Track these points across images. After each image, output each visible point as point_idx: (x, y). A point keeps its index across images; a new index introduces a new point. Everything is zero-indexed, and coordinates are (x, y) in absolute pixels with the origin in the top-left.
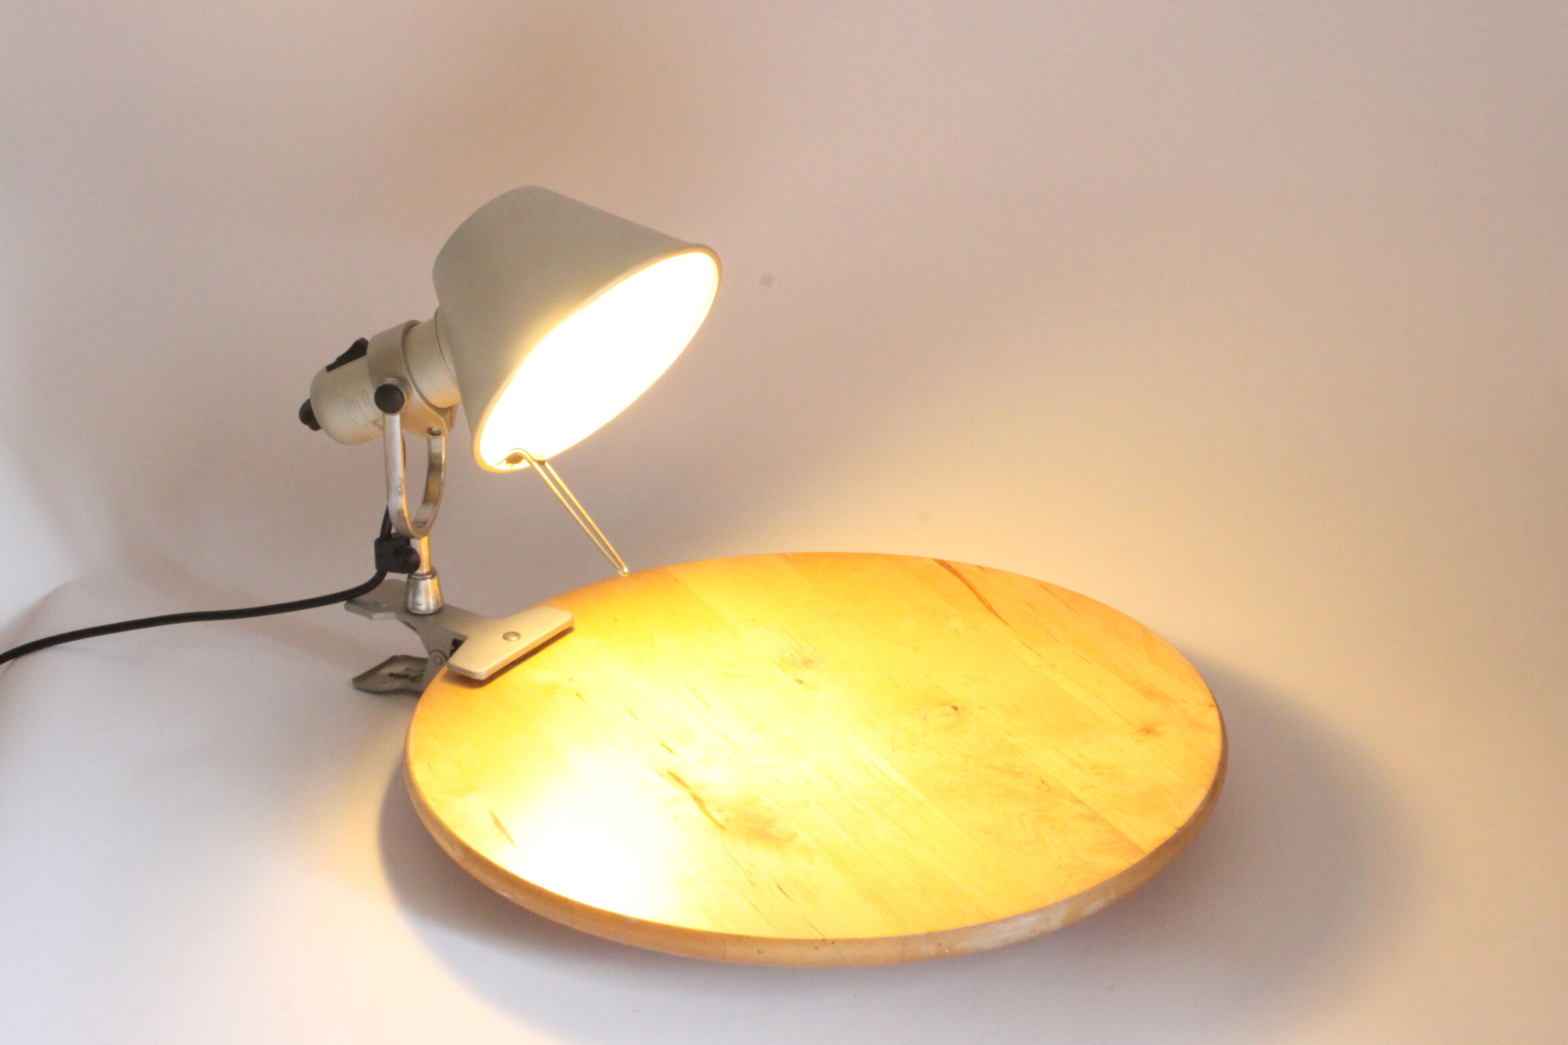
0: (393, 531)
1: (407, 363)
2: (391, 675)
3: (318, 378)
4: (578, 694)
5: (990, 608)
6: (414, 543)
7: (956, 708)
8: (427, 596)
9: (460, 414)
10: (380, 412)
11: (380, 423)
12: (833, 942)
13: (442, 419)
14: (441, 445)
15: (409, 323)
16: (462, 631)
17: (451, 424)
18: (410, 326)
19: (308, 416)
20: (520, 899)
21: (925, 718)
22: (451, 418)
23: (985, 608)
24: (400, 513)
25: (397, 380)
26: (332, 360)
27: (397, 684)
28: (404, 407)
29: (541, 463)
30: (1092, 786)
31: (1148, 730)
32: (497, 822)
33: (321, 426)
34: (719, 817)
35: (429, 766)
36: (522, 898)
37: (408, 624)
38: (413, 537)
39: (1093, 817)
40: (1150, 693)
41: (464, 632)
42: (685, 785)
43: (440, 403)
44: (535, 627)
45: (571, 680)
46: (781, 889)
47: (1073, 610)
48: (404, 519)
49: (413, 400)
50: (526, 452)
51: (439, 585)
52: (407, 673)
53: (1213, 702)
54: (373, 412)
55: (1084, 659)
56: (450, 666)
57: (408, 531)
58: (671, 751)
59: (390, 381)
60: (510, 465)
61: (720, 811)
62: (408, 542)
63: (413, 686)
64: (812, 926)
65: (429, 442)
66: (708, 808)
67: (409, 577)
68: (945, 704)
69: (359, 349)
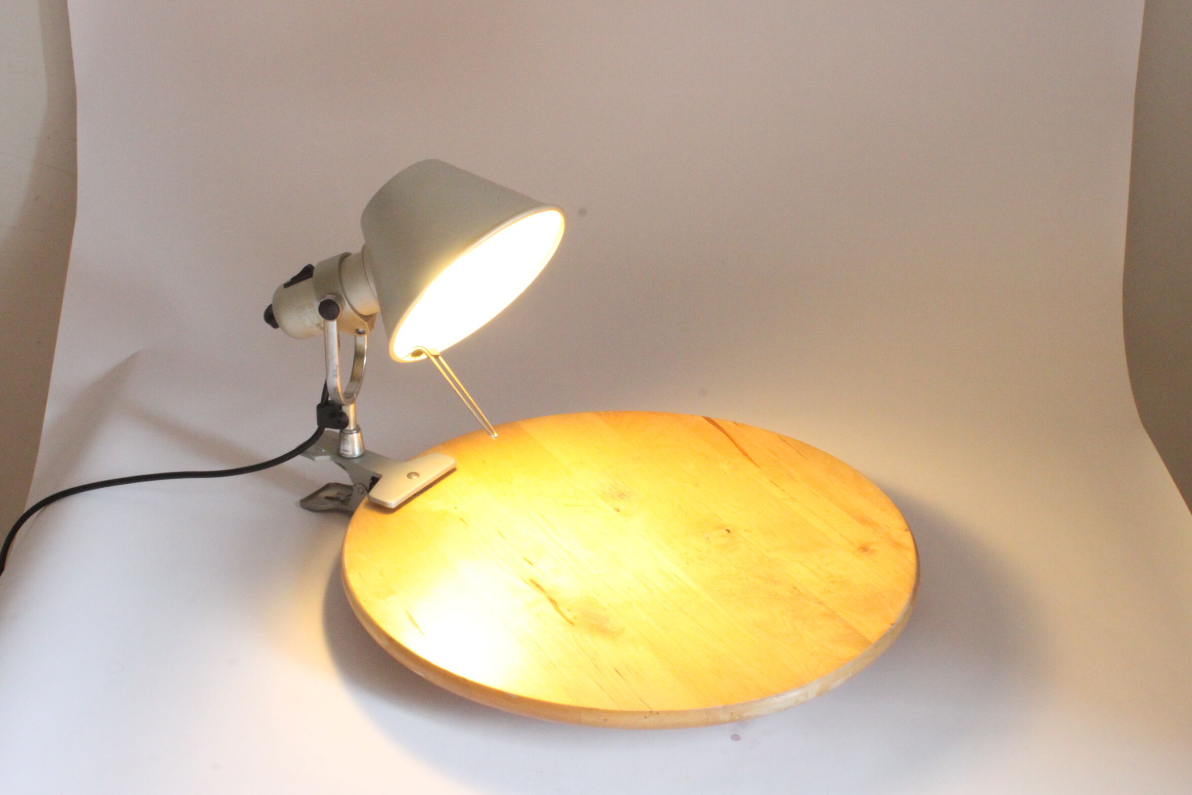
0: (330, 399)
1: (342, 285)
2: (327, 498)
3: (278, 292)
4: (461, 519)
5: (745, 454)
6: (344, 409)
7: (728, 531)
8: (354, 445)
9: (379, 321)
10: (322, 319)
11: (323, 326)
12: (658, 713)
13: (366, 323)
14: (364, 342)
15: (344, 254)
16: (378, 471)
17: (372, 326)
18: (345, 256)
19: (270, 317)
20: (431, 678)
21: (708, 539)
22: (372, 322)
23: (742, 454)
24: (336, 389)
25: (334, 296)
26: (288, 278)
27: (331, 505)
28: (340, 315)
29: (436, 357)
30: (829, 592)
31: (864, 549)
32: (411, 618)
33: (279, 324)
34: (569, 616)
35: (360, 574)
36: (432, 677)
37: (340, 465)
38: (344, 405)
39: (831, 615)
40: (864, 520)
41: (379, 472)
42: (543, 591)
43: (365, 311)
44: (430, 468)
45: (456, 508)
46: (617, 671)
47: (805, 457)
48: (338, 393)
49: (346, 310)
50: (425, 348)
51: (362, 437)
52: (338, 496)
53: (906, 527)
54: (316, 317)
55: (814, 494)
56: (369, 497)
57: (341, 400)
58: (530, 563)
59: (329, 297)
60: (414, 357)
61: (569, 610)
62: (340, 407)
63: (344, 507)
64: (642, 701)
65: (355, 339)
66: (561, 608)
67: (341, 432)
68: (720, 527)
69: (307, 272)
